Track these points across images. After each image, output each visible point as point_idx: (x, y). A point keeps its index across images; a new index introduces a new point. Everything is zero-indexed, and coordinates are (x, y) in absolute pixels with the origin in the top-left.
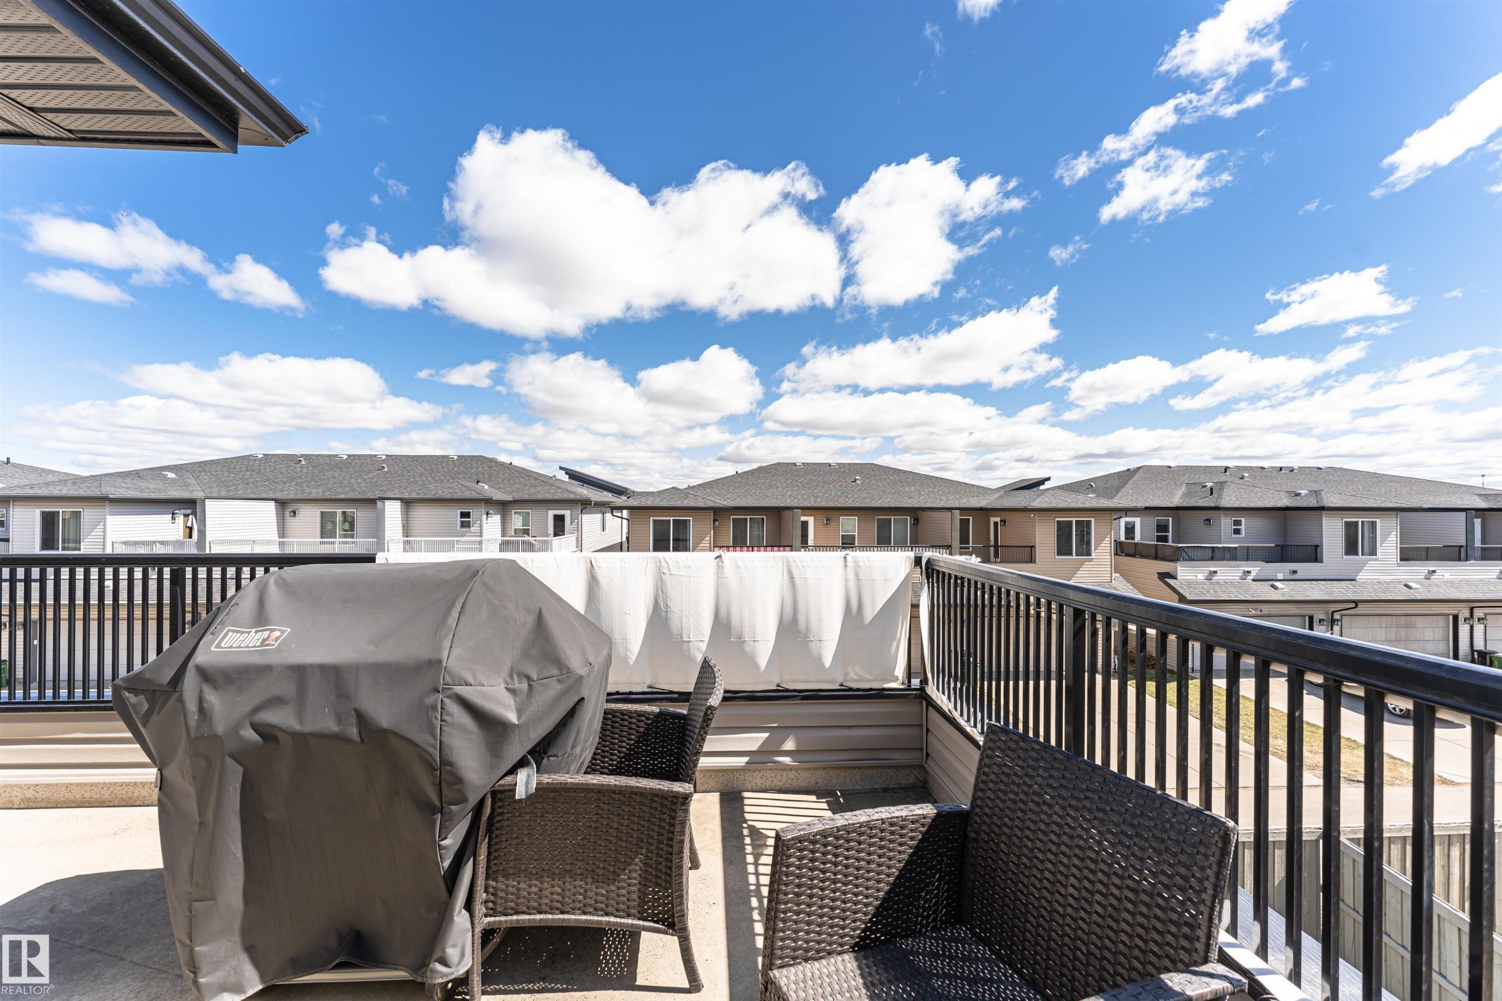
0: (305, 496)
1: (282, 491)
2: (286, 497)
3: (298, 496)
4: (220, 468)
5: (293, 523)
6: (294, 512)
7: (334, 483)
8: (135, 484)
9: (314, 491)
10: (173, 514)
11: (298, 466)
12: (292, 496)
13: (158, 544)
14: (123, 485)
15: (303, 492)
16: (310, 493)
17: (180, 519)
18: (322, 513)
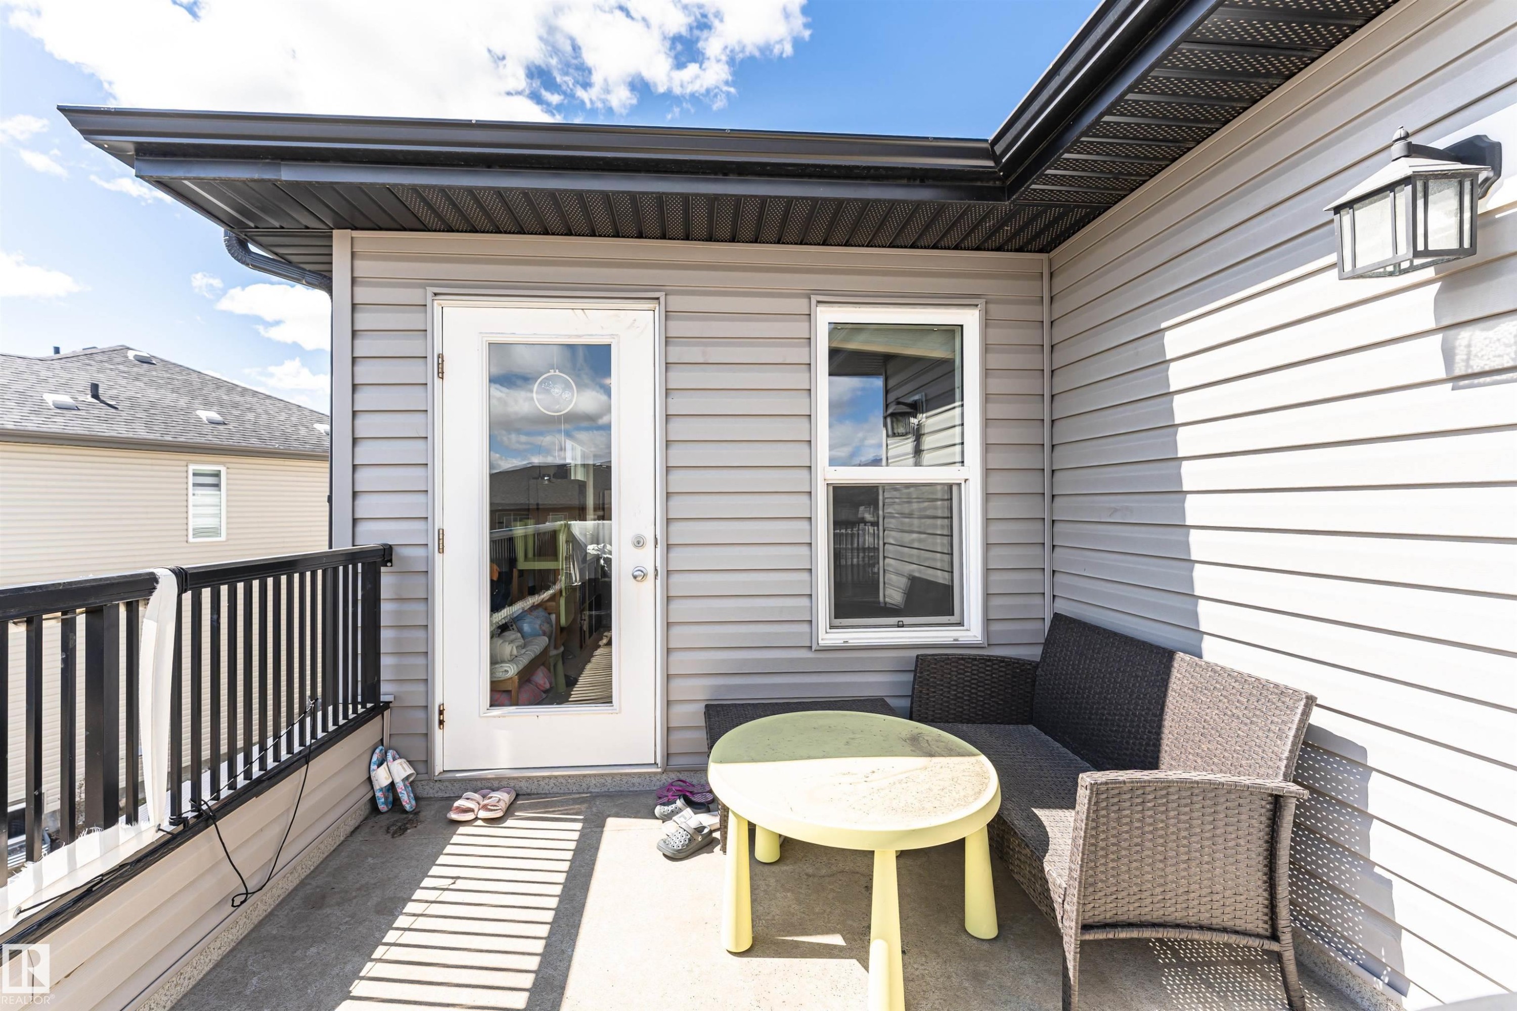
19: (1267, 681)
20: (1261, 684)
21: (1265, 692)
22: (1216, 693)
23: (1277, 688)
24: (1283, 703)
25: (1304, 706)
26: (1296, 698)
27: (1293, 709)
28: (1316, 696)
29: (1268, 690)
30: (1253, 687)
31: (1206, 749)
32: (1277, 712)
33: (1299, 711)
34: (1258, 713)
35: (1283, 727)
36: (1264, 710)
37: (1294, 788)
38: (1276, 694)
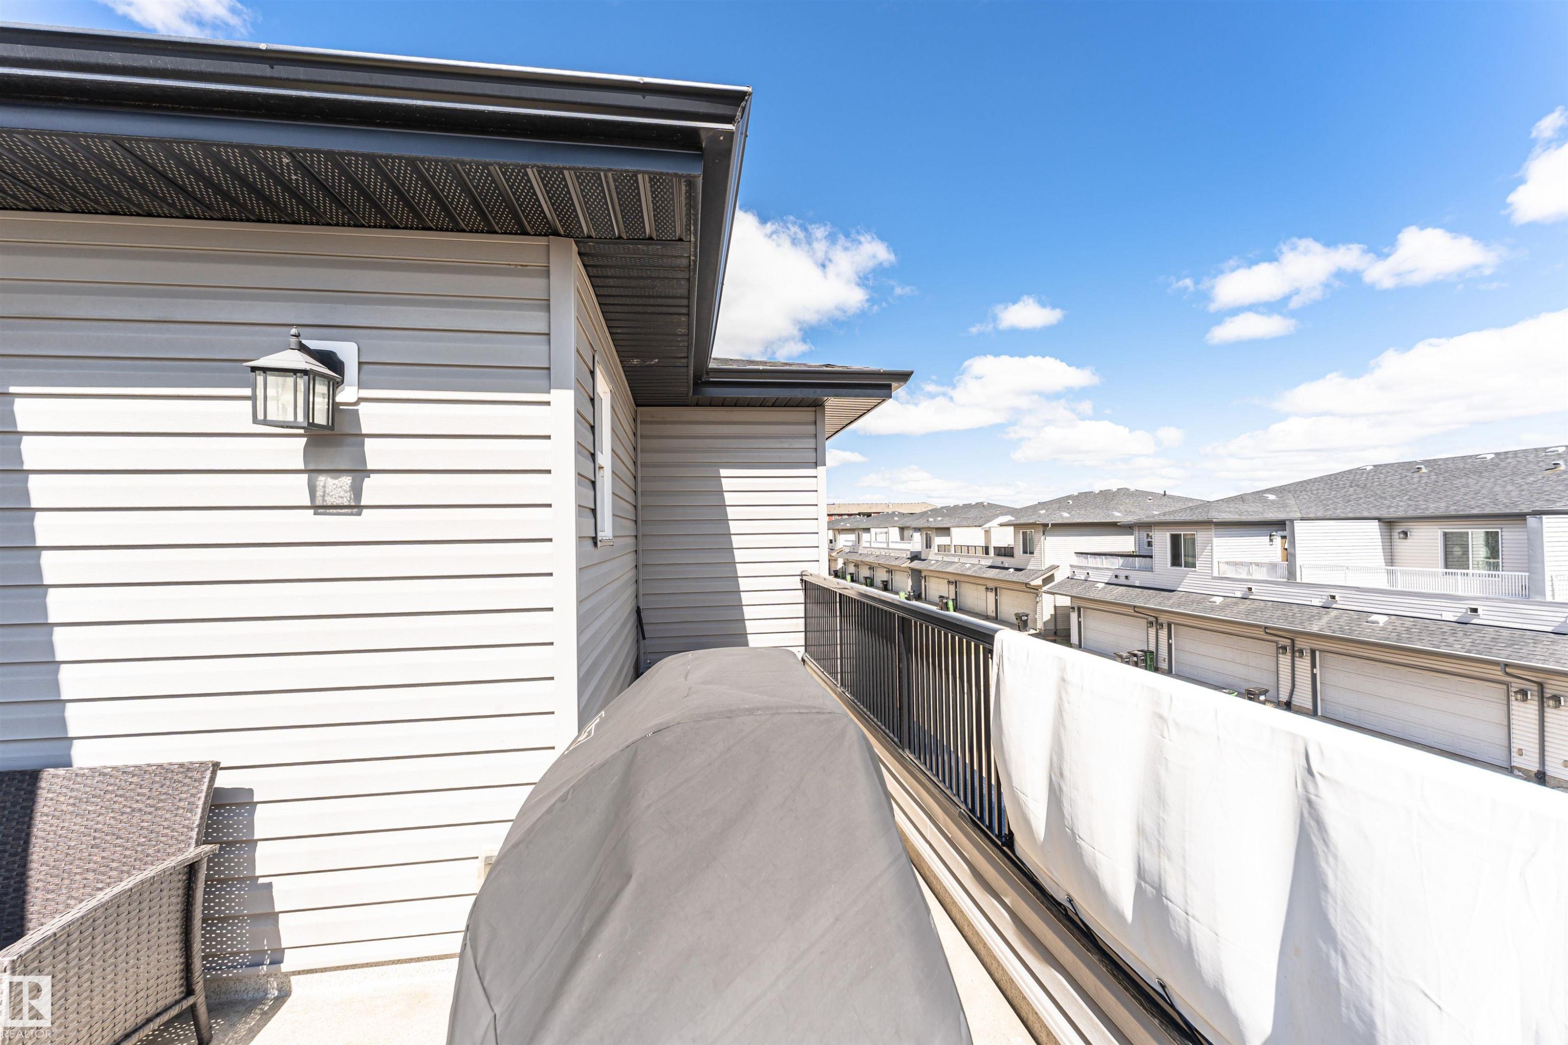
0: (1418, 513)
1: (1389, 507)
2: (1392, 515)
3: (1411, 513)
4: (1322, 485)
5: (1402, 547)
6: (1405, 534)
7: (1466, 494)
8: (1237, 508)
9: (1432, 506)
10: (1270, 536)
11: (1416, 475)
12: (1401, 514)
13: (1254, 565)
14: (1227, 509)
15: (1417, 507)
16: (1427, 509)
17: (1278, 540)
18: (1445, 534)
19: (170, 764)
20: (164, 769)
21: (170, 775)
22: (108, 796)
23: (181, 767)
24: (191, 778)
25: (211, 773)
26: (203, 769)
27: (200, 781)
28: (219, 761)
29: (173, 772)
30: (156, 774)
31: (99, 860)
32: (186, 788)
33: (207, 780)
34: (163, 797)
35: (192, 799)
36: (171, 792)
37: (207, 848)
38: (182, 773)
